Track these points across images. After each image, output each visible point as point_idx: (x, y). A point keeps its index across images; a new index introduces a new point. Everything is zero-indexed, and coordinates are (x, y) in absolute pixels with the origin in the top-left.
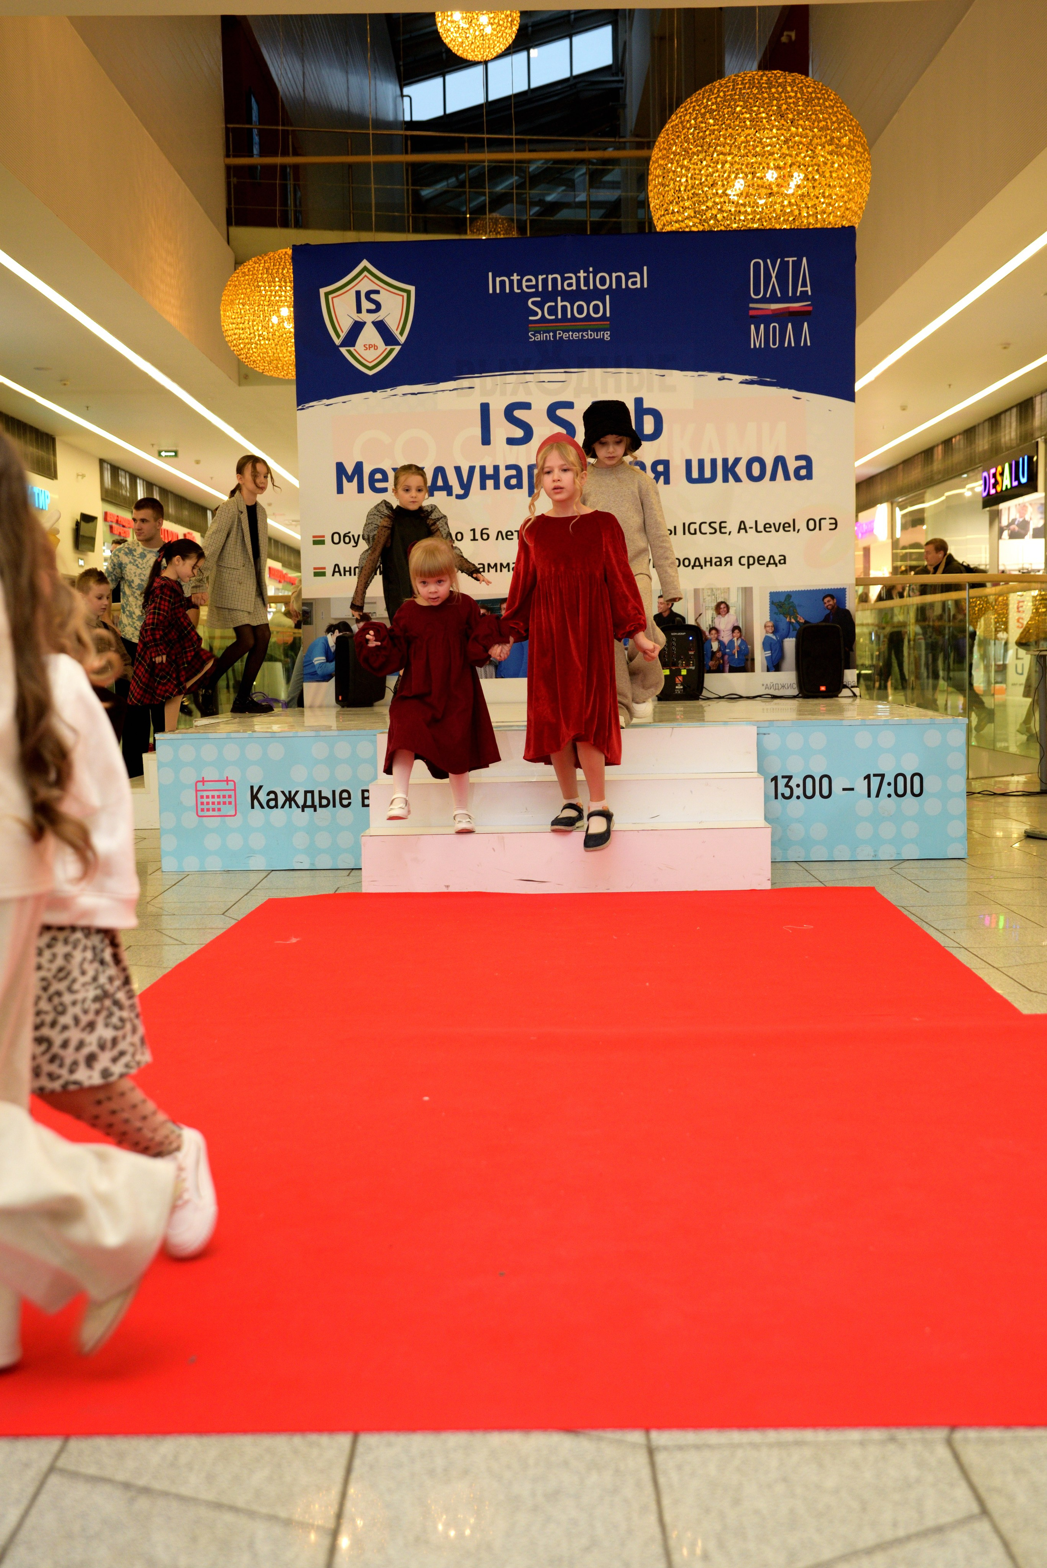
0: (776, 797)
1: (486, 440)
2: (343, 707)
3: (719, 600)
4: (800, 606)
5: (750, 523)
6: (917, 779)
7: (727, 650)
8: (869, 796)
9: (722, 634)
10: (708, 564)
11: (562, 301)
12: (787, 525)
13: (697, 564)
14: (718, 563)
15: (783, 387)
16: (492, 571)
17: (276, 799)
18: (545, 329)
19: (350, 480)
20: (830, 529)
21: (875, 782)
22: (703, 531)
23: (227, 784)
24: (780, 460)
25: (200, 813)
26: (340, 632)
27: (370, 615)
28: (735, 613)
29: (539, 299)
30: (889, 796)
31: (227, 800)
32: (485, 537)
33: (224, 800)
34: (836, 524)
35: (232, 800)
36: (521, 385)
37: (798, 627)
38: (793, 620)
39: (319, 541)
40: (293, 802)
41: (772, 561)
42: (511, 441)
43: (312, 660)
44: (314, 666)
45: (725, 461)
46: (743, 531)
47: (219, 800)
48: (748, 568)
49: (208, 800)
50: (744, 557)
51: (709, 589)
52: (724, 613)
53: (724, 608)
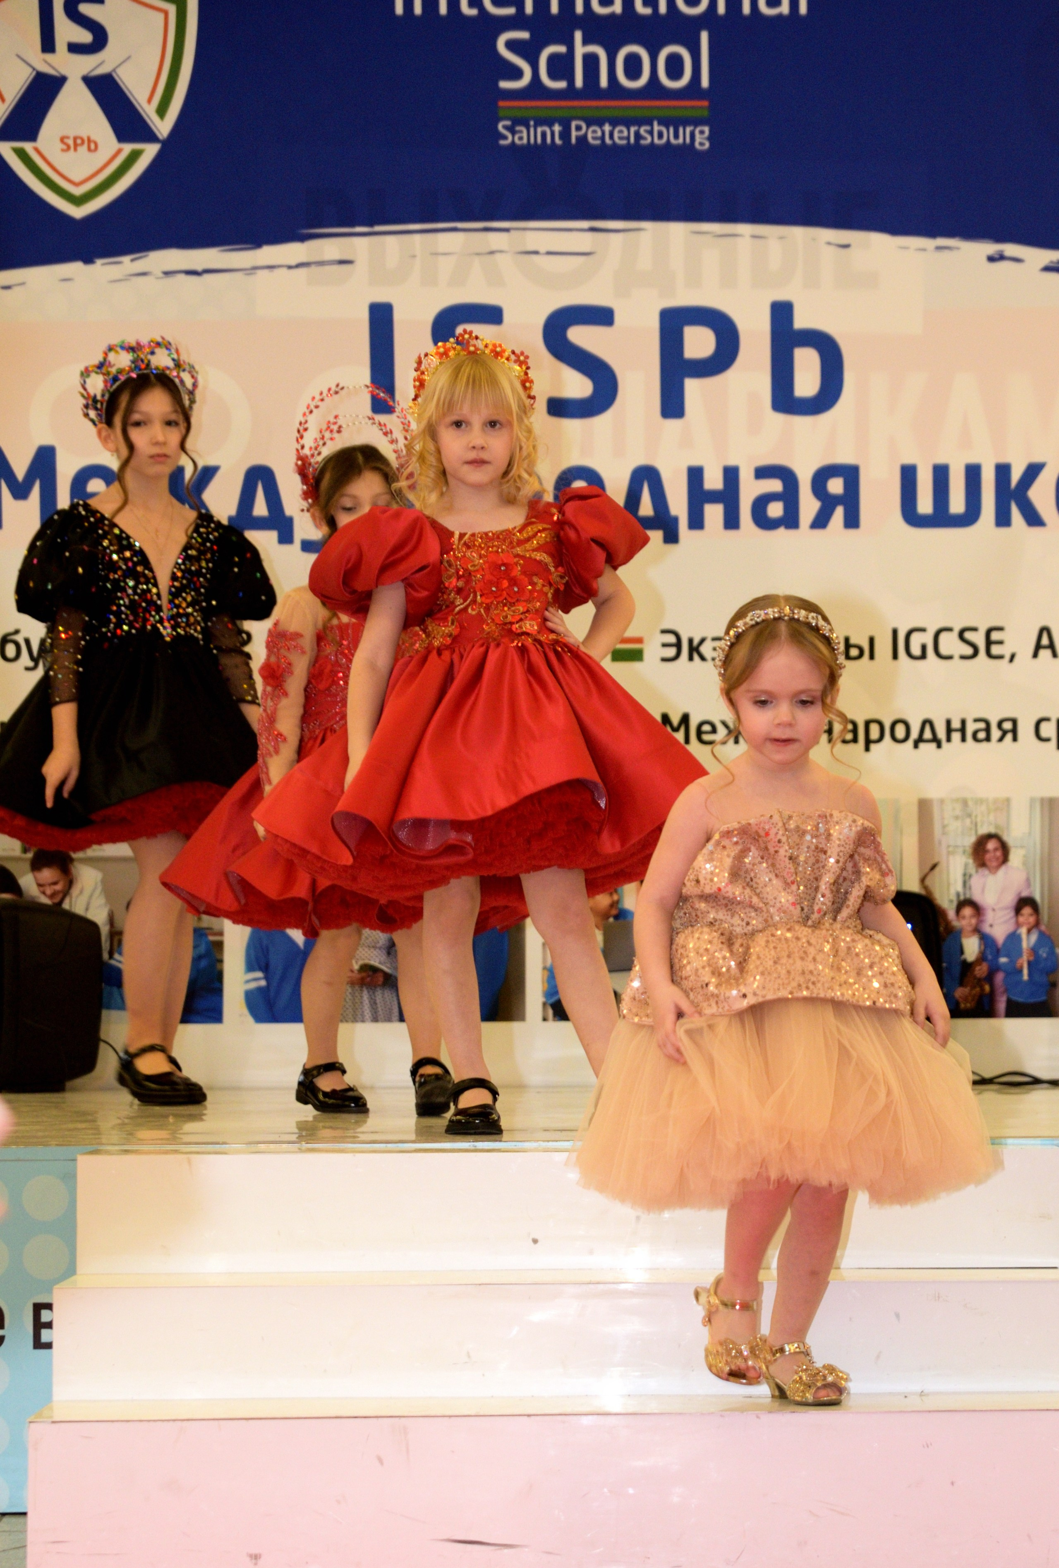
1: (383, 399)
3: (984, 830)
7: (1003, 960)
9: (989, 917)
10: (956, 736)
11: (585, 42)
13: (928, 734)
14: (982, 735)
18: (542, 114)
22: (943, 650)
28: (1025, 864)
29: (524, 35)
36: (477, 260)
45: (1003, 471)
46: (1045, 654)
50: (1047, 719)
51: (957, 800)
52: (994, 864)
53: (996, 849)
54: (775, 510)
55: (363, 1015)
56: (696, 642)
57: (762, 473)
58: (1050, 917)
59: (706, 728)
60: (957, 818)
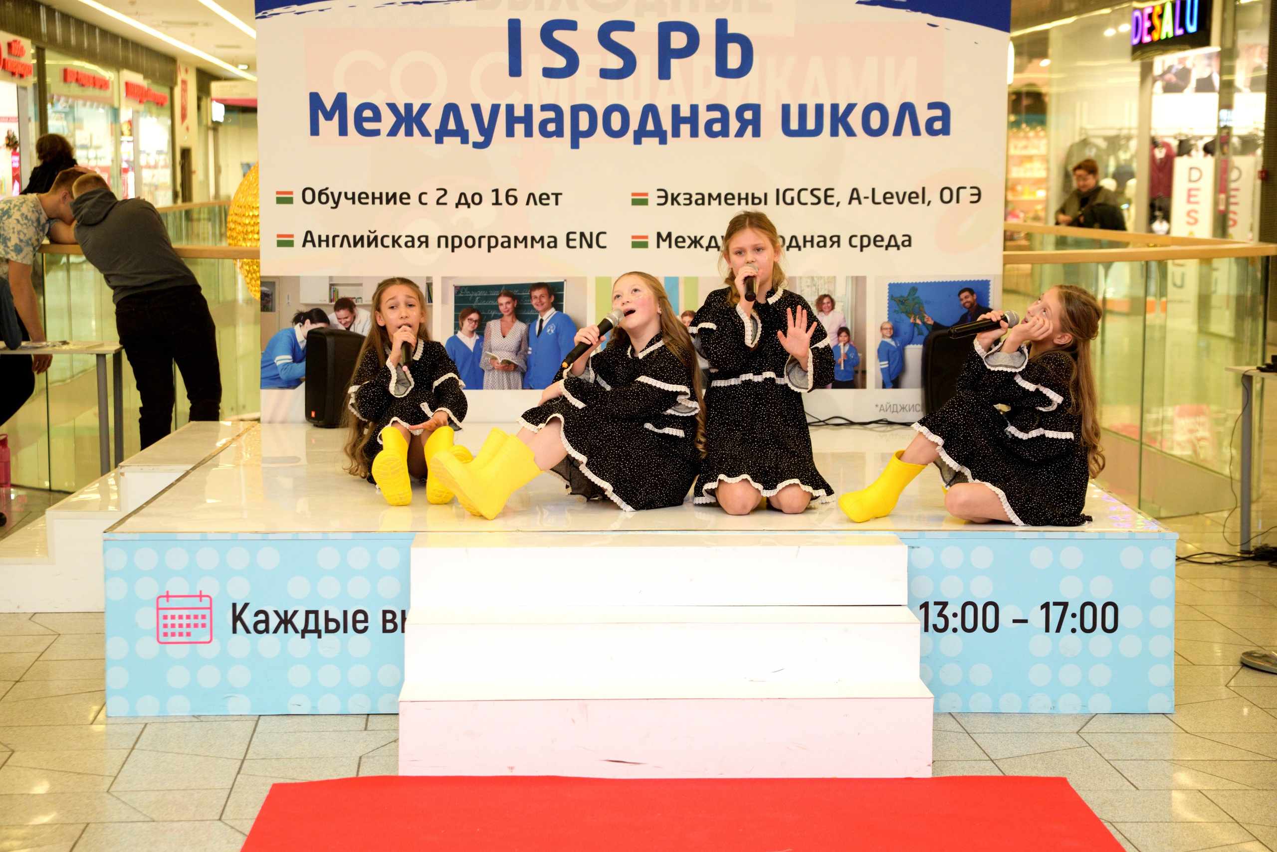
0: (926, 630)
1: (515, 70)
2: (316, 426)
3: (822, 293)
4: (928, 302)
5: (865, 192)
6: (1110, 610)
8: (1047, 630)
10: (809, 244)
12: (914, 195)
13: (794, 244)
14: (822, 244)
15: (915, 9)
16: (521, 246)
17: (266, 621)
19: (329, 117)
20: (972, 202)
21: (1055, 612)
22: (803, 201)
23: (201, 601)
24: (907, 108)
25: (162, 639)
26: (312, 322)
27: (354, 301)
28: (843, 310)
30: (1074, 631)
31: (200, 621)
32: (512, 200)
33: (196, 621)
34: (979, 195)
35: (207, 621)
37: (926, 332)
38: (918, 321)
39: (284, 199)
40: (289, 626)
41: (893, 243)
42: (549, 73)
43: (272, 360)
44: (276, 367)
45: (835, 107)
46: (855, 202)
47: (188, 621)
48: (861, 250)
49: (173, 622)
50: (856, 236)
51: (808, 277)
52: (827, 310)
53: (828, 303)
54: (717, 127)
55: (503, 386)
56: (675, 196)
57: (710, 108)
58: (855, 337)
59: (680, 240)
60: (808, 286)
